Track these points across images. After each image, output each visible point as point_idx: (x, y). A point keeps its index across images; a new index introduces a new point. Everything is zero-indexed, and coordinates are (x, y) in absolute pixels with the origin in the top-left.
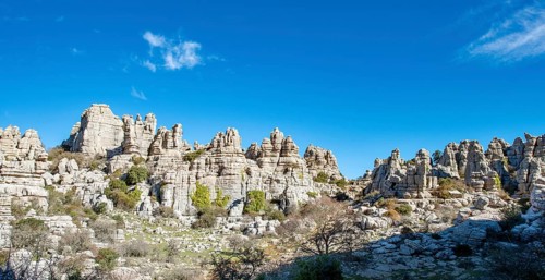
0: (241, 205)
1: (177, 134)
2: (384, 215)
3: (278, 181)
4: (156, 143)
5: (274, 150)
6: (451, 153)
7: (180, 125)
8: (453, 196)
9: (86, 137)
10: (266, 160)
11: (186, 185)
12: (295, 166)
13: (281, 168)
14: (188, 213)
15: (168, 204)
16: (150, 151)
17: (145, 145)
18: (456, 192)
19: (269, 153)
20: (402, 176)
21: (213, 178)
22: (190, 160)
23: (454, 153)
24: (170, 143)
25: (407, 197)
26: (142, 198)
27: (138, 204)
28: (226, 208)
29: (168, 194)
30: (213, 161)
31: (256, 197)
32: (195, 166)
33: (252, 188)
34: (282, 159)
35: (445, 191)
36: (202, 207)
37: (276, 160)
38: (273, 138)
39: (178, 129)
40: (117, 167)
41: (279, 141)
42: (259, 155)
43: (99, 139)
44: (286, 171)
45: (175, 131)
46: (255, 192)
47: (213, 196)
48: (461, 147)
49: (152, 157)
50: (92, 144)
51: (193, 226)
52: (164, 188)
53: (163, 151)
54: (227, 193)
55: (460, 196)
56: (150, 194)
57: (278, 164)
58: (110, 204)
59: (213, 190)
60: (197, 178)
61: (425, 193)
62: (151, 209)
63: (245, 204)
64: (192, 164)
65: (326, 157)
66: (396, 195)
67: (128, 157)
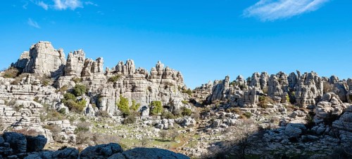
0: (148, 109)
1: (100, 64)
2: (238, 118)
3: (166, 95)
4: (87, 69)
5: (158, 75)
6: (257, 79)
7: (102, 58)
8: (269, 106)
9: (37, 63)
10: (154, 80)
11: (114, 97)
12: (171, 84)
13: (163, 85)
14: (115, 114)
15: (104, 109)
16: (83, 74)
17: (80, 70)
18: (271, 105)
19: (155, 76)
20: (241, 95)
21: (130, 93)
22: (113, 81)
23: (259, 78)
24: (96, 69)
25: (245, 107)
26: (87, 105)
27: (85, 109)
28: (137, 111)
29: (104, 103)
30: (128, 82)
31: (157, 105)
32: (117, 85)
33: (153, 99)
34: (163, 80)
35: (265, 104)
36: (124, 111)
37: (159, 80)
38: (158, 68)
39: (101, 61)
40: (63, 84)
41: (161, 69)
42: (150, 78)
43: (45, 64)
44: (166, 87)
45: (99, 62)
46: (156, 102)
47: (130, 104)
48: (262, 75)
49: (84, 78)
50: (41, 68)
51: (123, 123)
52: (101, 99)
53: (91, 74)
54: (138, 102)
55: (272, 107)
56: (90, 103)
57: (161, 83)
58: (67, 109)
59: (130, 100)
60: (121, 93)
61: (255, 105)
62: (94, 112)
63: (150, 109)
64: (115, 83)
65: (177, 76)
66: (239, 105)
67: (70, 78)
